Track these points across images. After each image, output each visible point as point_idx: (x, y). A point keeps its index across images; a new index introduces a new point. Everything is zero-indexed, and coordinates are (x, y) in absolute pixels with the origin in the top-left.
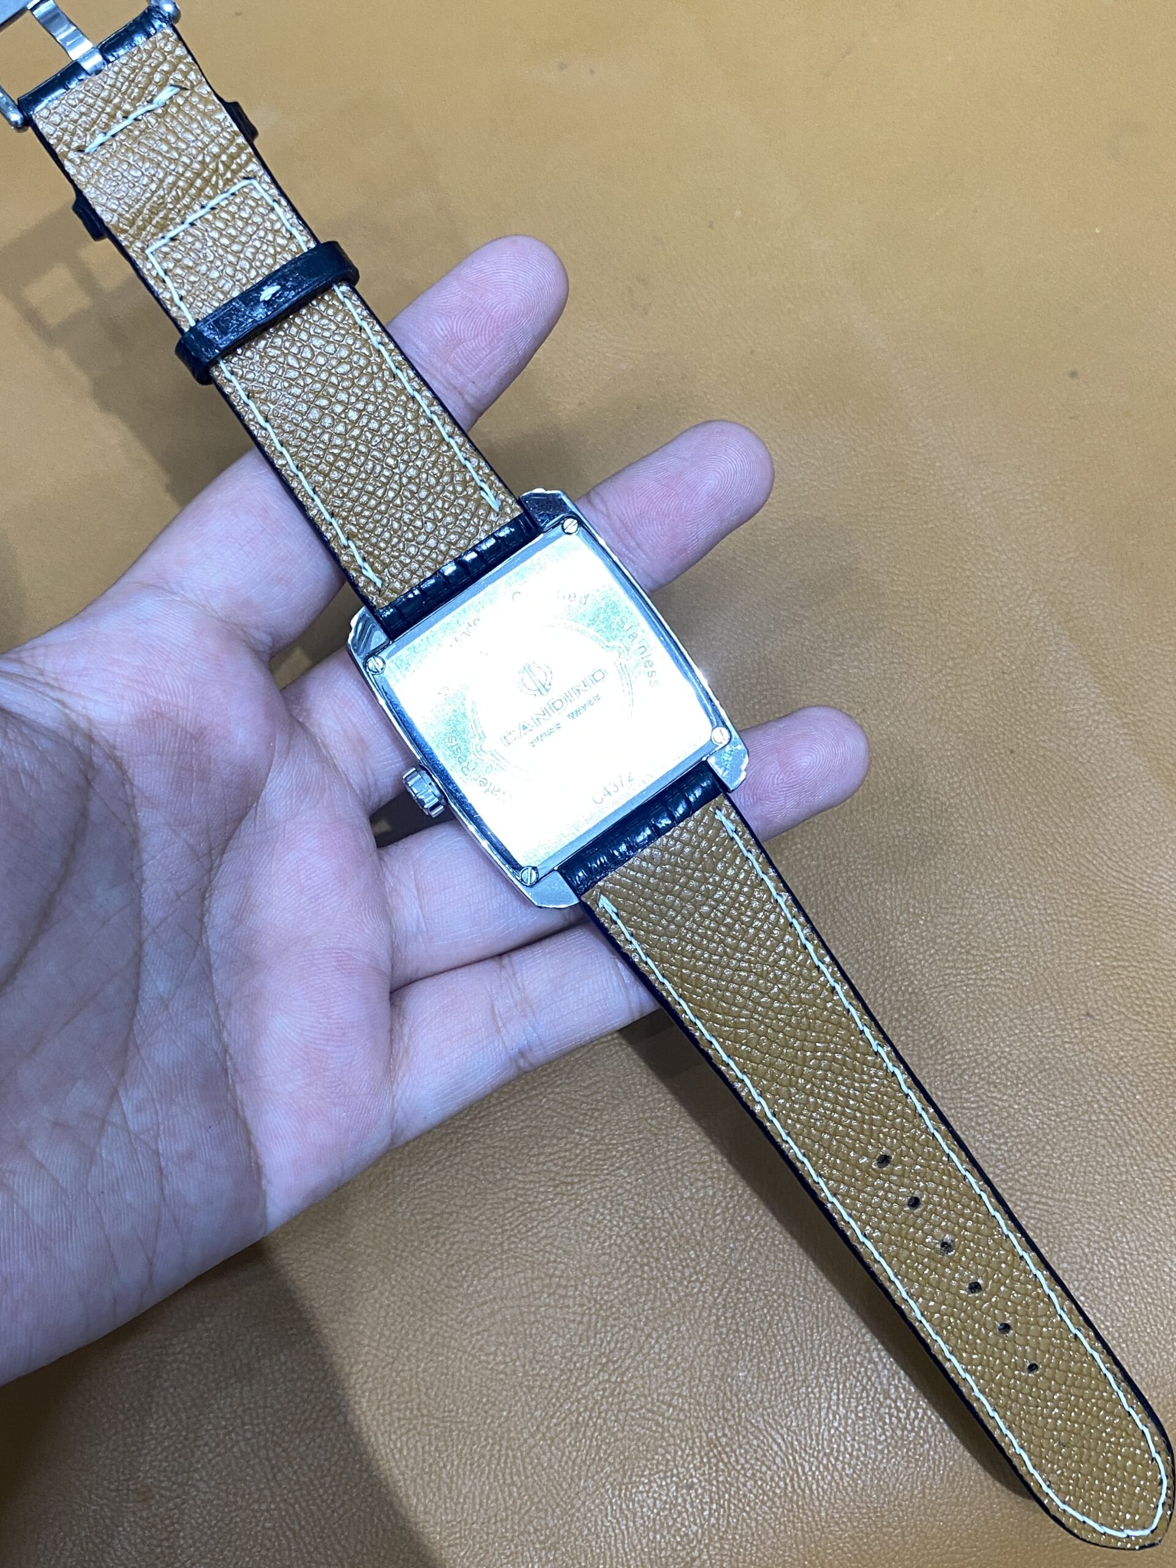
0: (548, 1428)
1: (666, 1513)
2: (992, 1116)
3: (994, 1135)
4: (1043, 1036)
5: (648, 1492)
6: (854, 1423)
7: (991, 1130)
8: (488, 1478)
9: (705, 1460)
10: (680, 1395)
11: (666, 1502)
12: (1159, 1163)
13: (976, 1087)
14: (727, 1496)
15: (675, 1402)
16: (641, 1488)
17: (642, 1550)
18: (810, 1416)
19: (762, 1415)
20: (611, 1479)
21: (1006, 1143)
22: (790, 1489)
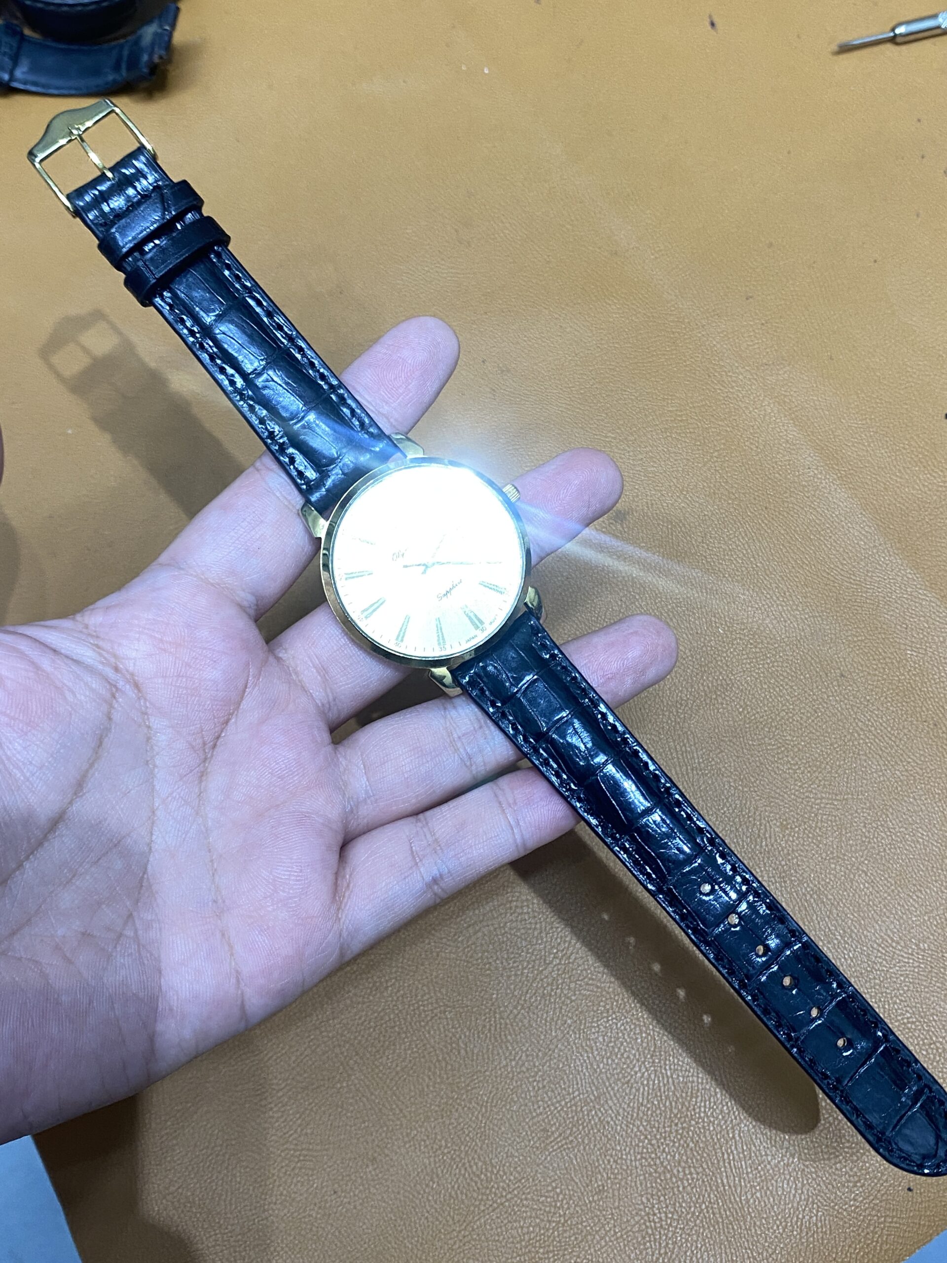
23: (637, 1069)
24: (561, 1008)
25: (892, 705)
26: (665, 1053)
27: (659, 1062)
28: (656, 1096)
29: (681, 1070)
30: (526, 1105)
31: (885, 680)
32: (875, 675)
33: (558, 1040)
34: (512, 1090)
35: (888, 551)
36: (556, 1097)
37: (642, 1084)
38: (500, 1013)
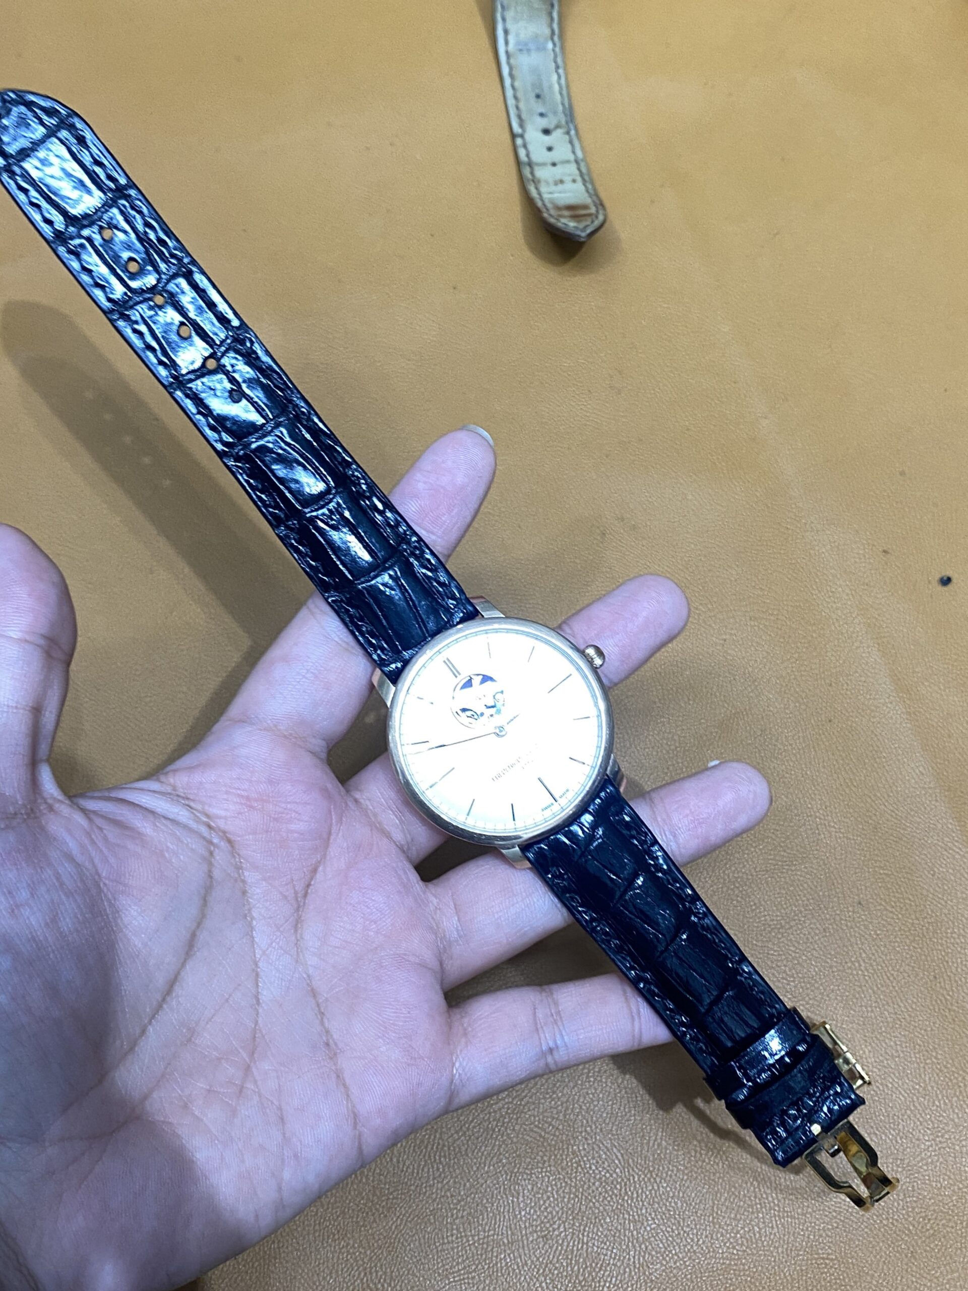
0: (468, 1129)
1: (540, 1196)
2: (788, 961)
3: (787, 975)
4: (828, 913)
5: (529, 1180)
6: (671, 1153)
7: (785, 972)
8: (424, 1156)
9: (569, 1164)
10: (557, 1119)
11: (540, 1188)
12: (894, 1008)
13: (779, 942)
14: (581, 1190)
15: (553, 1123)
16: (525, 1176)
17: (521, 1218)
18: (642, 1144)
19: (610, 1139)
20: (506, 1168)
21: (793, 981)
22: (623, 1190)
23: (556, 1226)
24: (500, 1146)
25: (899, 946)
26: (588, 1218)
27: (580, 1226)
28: (567, 1258)
29: (598, 1240)
30: (440, 1230)
31: (898, 919)
32: (891, 912)
33: (488, 1176)
34: (431, 1211)
35: (936, 796)
36: (471, 1231)
37: (557, 1242)
38: (441, 1134)
